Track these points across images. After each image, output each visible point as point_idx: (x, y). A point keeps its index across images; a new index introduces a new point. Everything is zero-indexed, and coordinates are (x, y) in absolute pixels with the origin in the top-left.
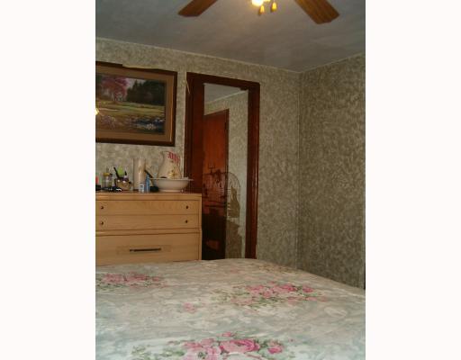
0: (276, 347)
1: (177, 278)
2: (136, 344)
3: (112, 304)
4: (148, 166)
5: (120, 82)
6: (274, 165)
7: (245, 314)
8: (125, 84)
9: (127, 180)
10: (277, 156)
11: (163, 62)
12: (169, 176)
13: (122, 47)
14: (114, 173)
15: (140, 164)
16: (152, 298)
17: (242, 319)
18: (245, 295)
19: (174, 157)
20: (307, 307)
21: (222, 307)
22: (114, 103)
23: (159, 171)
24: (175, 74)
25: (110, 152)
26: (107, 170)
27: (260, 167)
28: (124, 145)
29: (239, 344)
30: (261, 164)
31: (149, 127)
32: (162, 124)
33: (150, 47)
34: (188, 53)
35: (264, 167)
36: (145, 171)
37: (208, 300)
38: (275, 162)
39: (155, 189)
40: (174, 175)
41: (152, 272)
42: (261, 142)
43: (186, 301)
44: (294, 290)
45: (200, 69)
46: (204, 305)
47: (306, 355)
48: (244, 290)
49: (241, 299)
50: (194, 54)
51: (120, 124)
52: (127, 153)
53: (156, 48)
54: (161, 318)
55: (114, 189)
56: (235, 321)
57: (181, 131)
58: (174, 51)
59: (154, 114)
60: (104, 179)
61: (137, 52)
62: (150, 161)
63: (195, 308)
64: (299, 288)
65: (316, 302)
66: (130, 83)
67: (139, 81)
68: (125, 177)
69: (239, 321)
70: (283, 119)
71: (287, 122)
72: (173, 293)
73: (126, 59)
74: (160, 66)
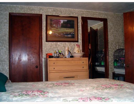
0: (107, 99)
1: (78, 83)
2: (64, 98)
3: (57, 90)
4: (69, 49)
5: (58, 21)
6: (114, 47)
7: (99, 92)
8: (60, 22)
9: (62, 54)
10: (115, 44)
11: (73, 14)
12: (77, 52)
13: (59, 10)
14: (58, 52)
15: (67, 48)
16: (70, 88)
17: (98, 93)
18: (100, 87)
19: (78, 46)
20: (121, 90)
21: (92, 90)
22: (57, 28)
23: (73, 51)
24: (77, 18)
25: (56, 45)
26: (56, 51)
27: (109, 48)
28: (61, 43)
29: (96, 98)
30: (109, 47)
31: (69, 36)
32: (74, 35)
33: (68, 9)
34: (81, 10)
35: (110, 48)
36: (69, 51)
37: (88, 88)
38: (114, 46)
39: (72, 57)
40: (78, 52)
41: (71, 82)
42: (109, 39)
43: (81, 89)
44: (117, 86)
45: (86, 15)
46: (87, 90)
47: (116, 101)
48: (100, 86)
49: (99, 88)
50: (83, 10)
51: (59, 35)
52: (62, 45)
53: (70, 9)
54: (72, 93)
55: (58, 57)
56: (96, 93)
57: (80, 37)
58: (76, 9)
59: (71, 32)
60: (55, 54)
61: (64, 11)
62: (70, 47)
63: (83, 90)
64: (119, 85)
65: (124, 88)
66: (62, 21)
67: (65, 21)
68: (62, 53)
69: (97, 93)
70: (116, 31)
71: (118, 32)
72: (77, 87)
73: (60, 13)
74: (72, 15)
